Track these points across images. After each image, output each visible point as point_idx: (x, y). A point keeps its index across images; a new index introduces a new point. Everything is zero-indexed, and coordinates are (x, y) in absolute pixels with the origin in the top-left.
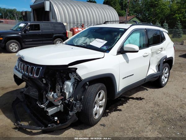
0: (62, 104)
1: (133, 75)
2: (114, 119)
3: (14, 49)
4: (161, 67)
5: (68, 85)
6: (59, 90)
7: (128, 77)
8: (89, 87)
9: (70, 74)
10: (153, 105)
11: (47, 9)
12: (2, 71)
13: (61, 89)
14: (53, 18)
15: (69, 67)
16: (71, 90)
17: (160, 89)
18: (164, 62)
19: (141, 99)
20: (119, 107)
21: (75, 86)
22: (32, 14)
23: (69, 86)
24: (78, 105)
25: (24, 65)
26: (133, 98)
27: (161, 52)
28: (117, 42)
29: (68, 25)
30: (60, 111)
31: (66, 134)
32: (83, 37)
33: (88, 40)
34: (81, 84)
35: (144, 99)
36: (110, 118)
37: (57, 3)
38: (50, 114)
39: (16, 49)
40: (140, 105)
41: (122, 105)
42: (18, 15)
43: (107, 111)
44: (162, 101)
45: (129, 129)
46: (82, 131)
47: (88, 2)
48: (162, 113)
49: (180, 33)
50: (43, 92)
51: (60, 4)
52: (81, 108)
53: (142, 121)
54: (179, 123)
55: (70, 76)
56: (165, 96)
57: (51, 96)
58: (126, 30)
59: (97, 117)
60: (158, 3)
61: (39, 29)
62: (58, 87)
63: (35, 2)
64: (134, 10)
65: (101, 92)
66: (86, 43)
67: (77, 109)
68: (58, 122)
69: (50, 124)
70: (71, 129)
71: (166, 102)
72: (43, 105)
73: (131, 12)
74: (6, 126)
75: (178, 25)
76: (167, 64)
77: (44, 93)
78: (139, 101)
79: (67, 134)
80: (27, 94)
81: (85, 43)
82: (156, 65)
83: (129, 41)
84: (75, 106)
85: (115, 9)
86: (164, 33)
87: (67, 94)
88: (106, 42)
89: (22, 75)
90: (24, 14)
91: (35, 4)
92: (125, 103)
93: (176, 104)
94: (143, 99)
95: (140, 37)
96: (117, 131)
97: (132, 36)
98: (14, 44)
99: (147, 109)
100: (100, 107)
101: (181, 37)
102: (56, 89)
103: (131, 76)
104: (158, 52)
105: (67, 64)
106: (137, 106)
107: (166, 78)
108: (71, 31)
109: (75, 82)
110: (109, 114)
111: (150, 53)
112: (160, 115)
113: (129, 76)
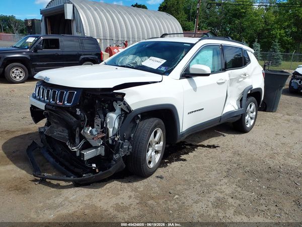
0: (103, 144)
1: (203, 109)
2: (176, 170)
3: (18, 78)
4: (244, 102)
5: (112, 118)
6: (98, 125)
7: (195, 111)
8: (141, 122)
9: (114, 103)
10: (232, 155)
11: (69, 16)
12: (3, 109)
13: (102, 124)
14: (77, 31)
15: (114, 91)
16: (116, 126)
17: (243, 135)
18: (249, 95)
19: (214, 147)
20: (183, 157)
21: (122, 120)
22: (43, 24)
23: (113, 120)
24: (125, 145)
25: (48, 91)
26: (203, 146)
27: (245, 80)
28: (179, 62)
29: (102, 41)
30: (100, 155)
31: (108, 187)
32: (131, 55)
33: (138, 59)
34: (130, 117)
35: (219, 147)
36: (170, 170)
37: (85, 8)
38: (86, 158)
39: (20, 77)
40: (213, 154)
41: (187, 153)
42: (18, 26)
43: (166, 161)
44: (244, 149)
45: (197, 182)
46: (131, 184)
47: (134, 6)
48: (244, 164)
49: (278, 59)
50: (76, 129)
51: (89, 9)
52: (131, 150)
53: (215, 172)
54: (266, 176)
55: (114, 106)
56: (249, 144)
57: (88, 132)
58: (192, 45)
59: (151, 166)
60: (246, 12)
61: (58, 47)
62: (98, 121)
63: (48, 5)
64: (207, 21)
65: (158, 131)
66: (136, 63)
67: (124, 152)
68: (97, 171)
69: (85, 174)
70: (115, 182)
71: (251, 151)
72: (75, 148)
73: (202, 25)
74: (21, 178)
75: (276, 45)
76: (252, 98)
77: (78, 129)
78: (211, 150)
79: (110, 187)
80: (50, 135)
81: (133, 63)
82: (237, 98)
83: (198, 60)
84: (122, 147)
85: (178, 19)
86: (249, 53)
87: (111, 130)
88: (165, 61)
89: (45, 104)
90: (29, 23)
91: (48, 8)
92: (192, 152)
93: (265, 153)
94: (217, 147)
95: (213, 56)
96: (179, 184)
97: (201, 54)
98: (17, 70)
99: (223, 159)
100: (155, 152)
101: (280, 64)
102: (95, 125)
103: (199, 110)
104: (240, 80)
105: (112, 86)
106: (209, 155)
107: (251, 118)
108: (106, 51)
109: (122, 114)
110: (168, 164)
111: (228, 79)
112: (241, 166)
113: (197, 111)
